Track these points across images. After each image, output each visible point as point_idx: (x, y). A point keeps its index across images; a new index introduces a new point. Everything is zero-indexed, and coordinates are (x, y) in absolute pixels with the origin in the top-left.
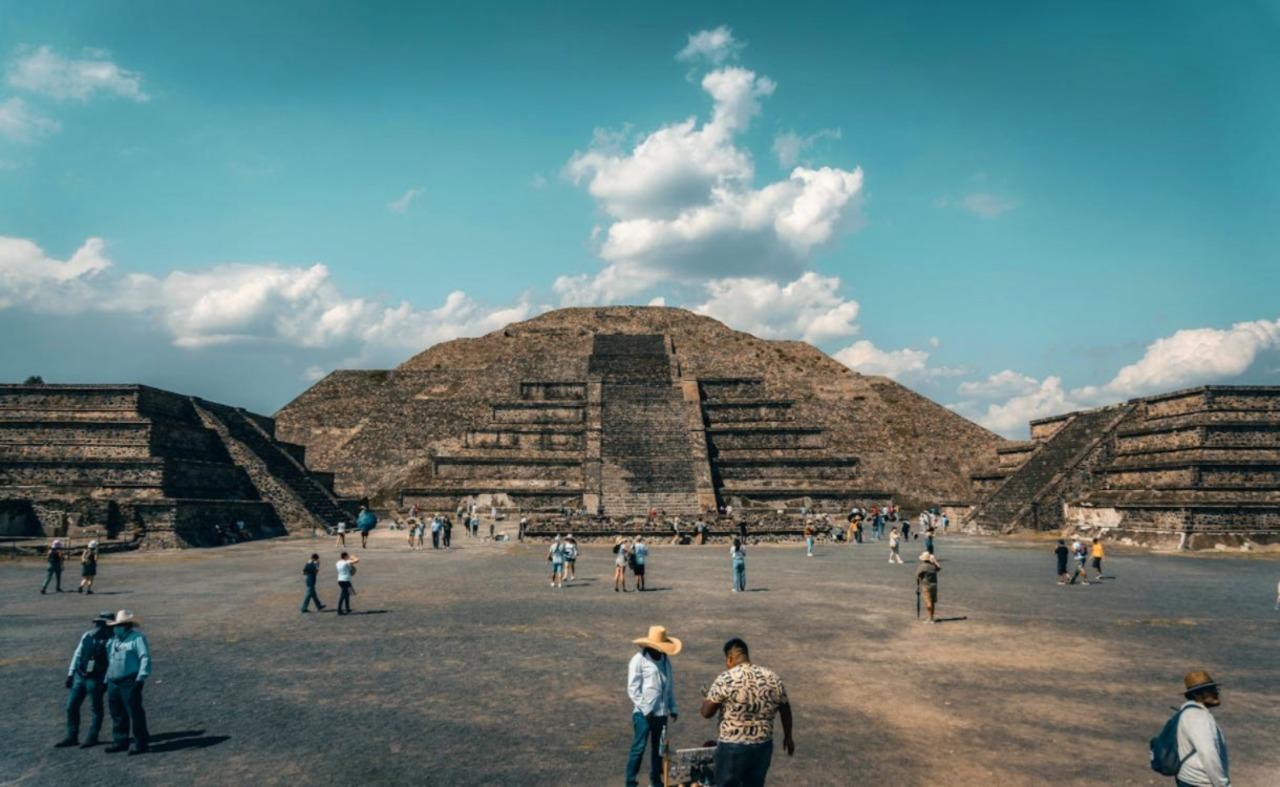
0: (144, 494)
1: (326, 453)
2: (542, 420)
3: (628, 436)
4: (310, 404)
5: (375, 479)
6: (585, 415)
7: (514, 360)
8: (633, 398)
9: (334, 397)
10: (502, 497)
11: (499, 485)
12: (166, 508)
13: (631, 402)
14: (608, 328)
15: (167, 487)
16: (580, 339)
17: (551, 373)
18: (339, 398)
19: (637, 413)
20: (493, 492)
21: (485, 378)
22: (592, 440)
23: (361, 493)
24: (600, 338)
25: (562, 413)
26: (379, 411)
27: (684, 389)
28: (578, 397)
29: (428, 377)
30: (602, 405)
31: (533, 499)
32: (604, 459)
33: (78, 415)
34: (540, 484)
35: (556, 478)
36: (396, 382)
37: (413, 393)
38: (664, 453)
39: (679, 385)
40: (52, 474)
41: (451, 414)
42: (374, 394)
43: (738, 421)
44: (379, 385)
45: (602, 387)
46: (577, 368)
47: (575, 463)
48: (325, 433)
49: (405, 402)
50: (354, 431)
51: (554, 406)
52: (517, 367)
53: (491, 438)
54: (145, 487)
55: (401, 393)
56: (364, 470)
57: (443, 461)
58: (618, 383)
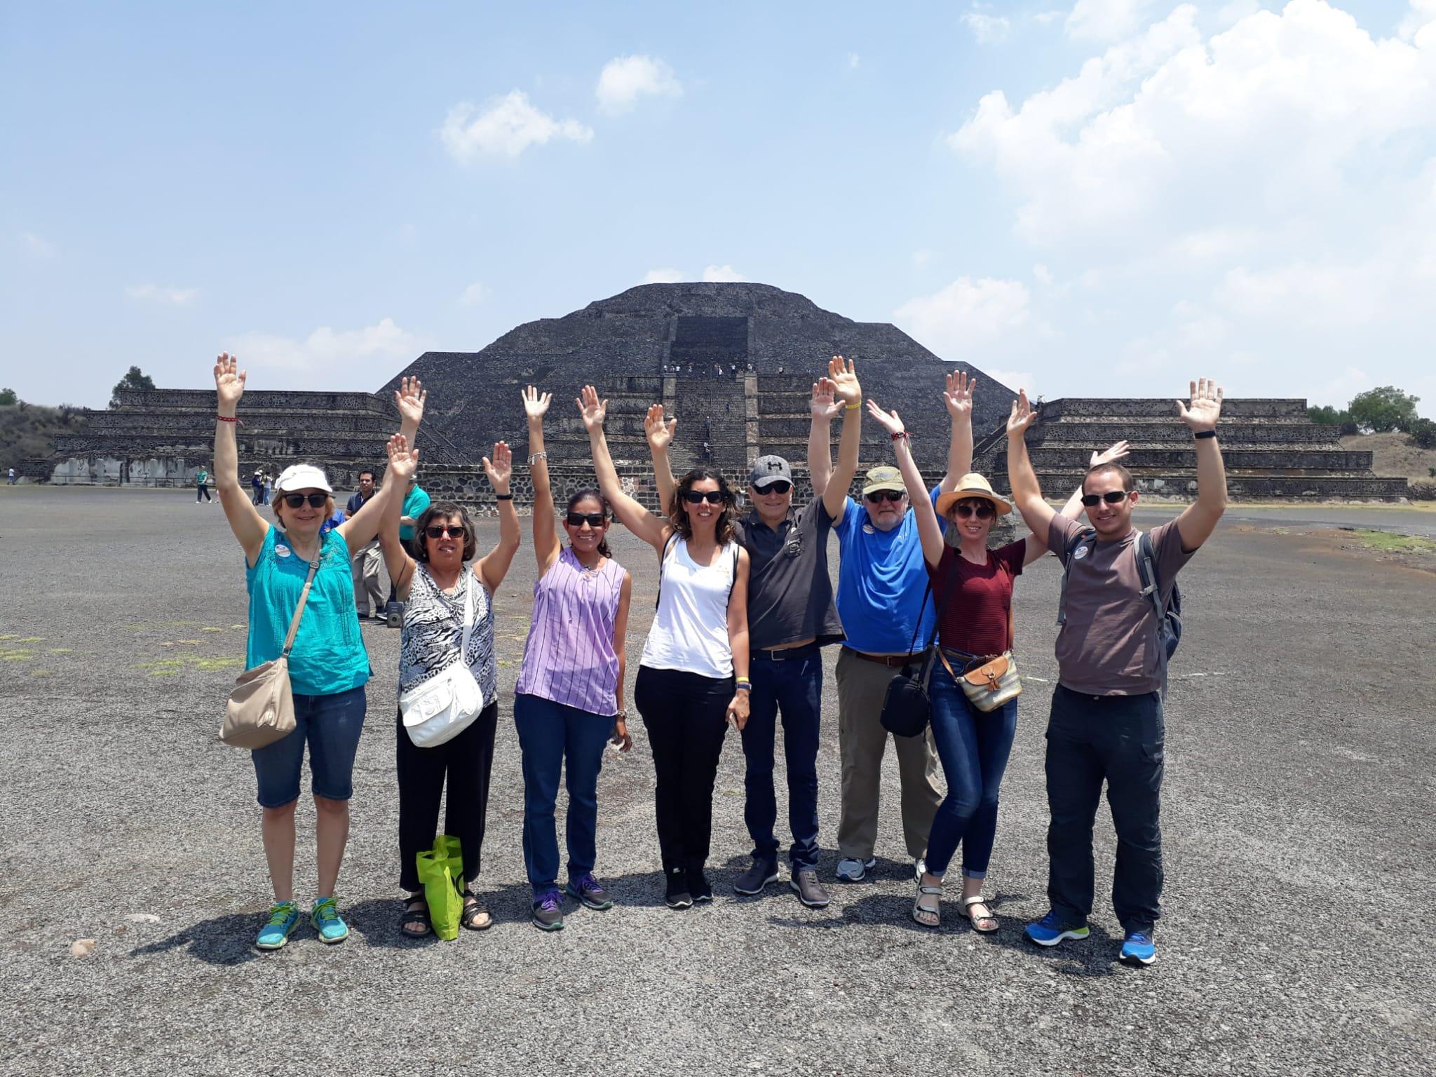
2: (625, 409)
7: (599, 346)
8: (702, 392)
9: (428, 380)
13: (700, 395)
14: (692, 309)
16: (663, 322)
17: (634, 360)
18: (434, 380)
19: (704, 405)
24: (684, 321)
25: (642, 404)
26: (474, 394)
27: (746, 384)
28: (655, 390)
29: (516, 361)
30: (675, 398)
33: (329, 412)
36: (486, 365)
37: (503, 377)
39: (742, 380)
42: (466, 377)
43: (789, 413)
44: (470, 368)
45: (677, 379)
49: (499, 384)
50: (451, 413)
51: (635, 398)
52: (603, 354)
55: (492, 376)
58: (689, 378)
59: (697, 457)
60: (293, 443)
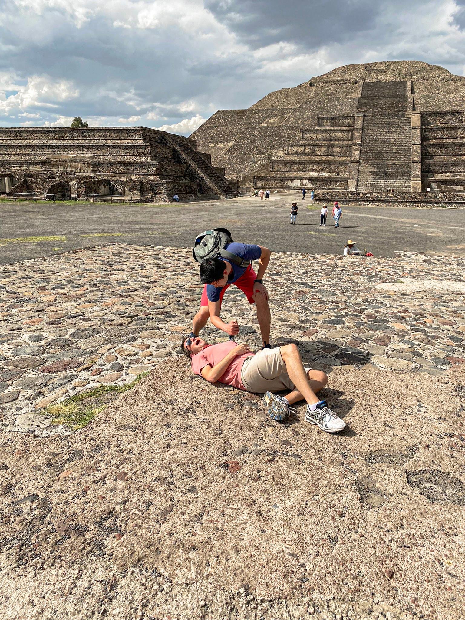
0: (152, 178)
1: (217, 157)
2: (328, 138)
3: (376, 148)
4: (207, 130)
5: (241, 171)
6: (352, 135)
7: (315, 101)
8: (381, 125)
9: (219, 126)
10: (305, 181)
11: (305, 175)
12: (162, 184)
13: (379, 128)
14: (372, 78)
15: (161, 175)
16: (354, 86)
17: (335, 110)
18: (221, 126)
19: (383, 134)
20: (301, 179)
21: (298, 113)
22: (355, 150)
23: (235, 178)
24: (366, 85)
25: (340, 135)
26: (242, 133)
27: (412, 119)
28: (349, 125)
29: (267, 113)
30: (363, 130)
31: (321, 183)
32: (361, 161)
33: (119, 141)
34: (326, 175)
35: (334, 172)
36: (250, 116)
37: (259, 123)
38: (395, 157)
39: (409, 117)
40: (114, 169)
41: (279, 135)
42: (239, 124)
43: (443, 138)
44: (241, 118)
45: (364, 119)
46: (352, 107)
47: (345, 163)
48: (215, 145)
49: (255, 128)
50: (230, 145)
51: (336, 131)
52: (316, 106)
53: (301, 149)
54: (152, 175)
55: (253, 123)
56: (236, 166)
57: (276, 162)
58: (373, 116)
59: (376, 170)
60: (92, 165)
